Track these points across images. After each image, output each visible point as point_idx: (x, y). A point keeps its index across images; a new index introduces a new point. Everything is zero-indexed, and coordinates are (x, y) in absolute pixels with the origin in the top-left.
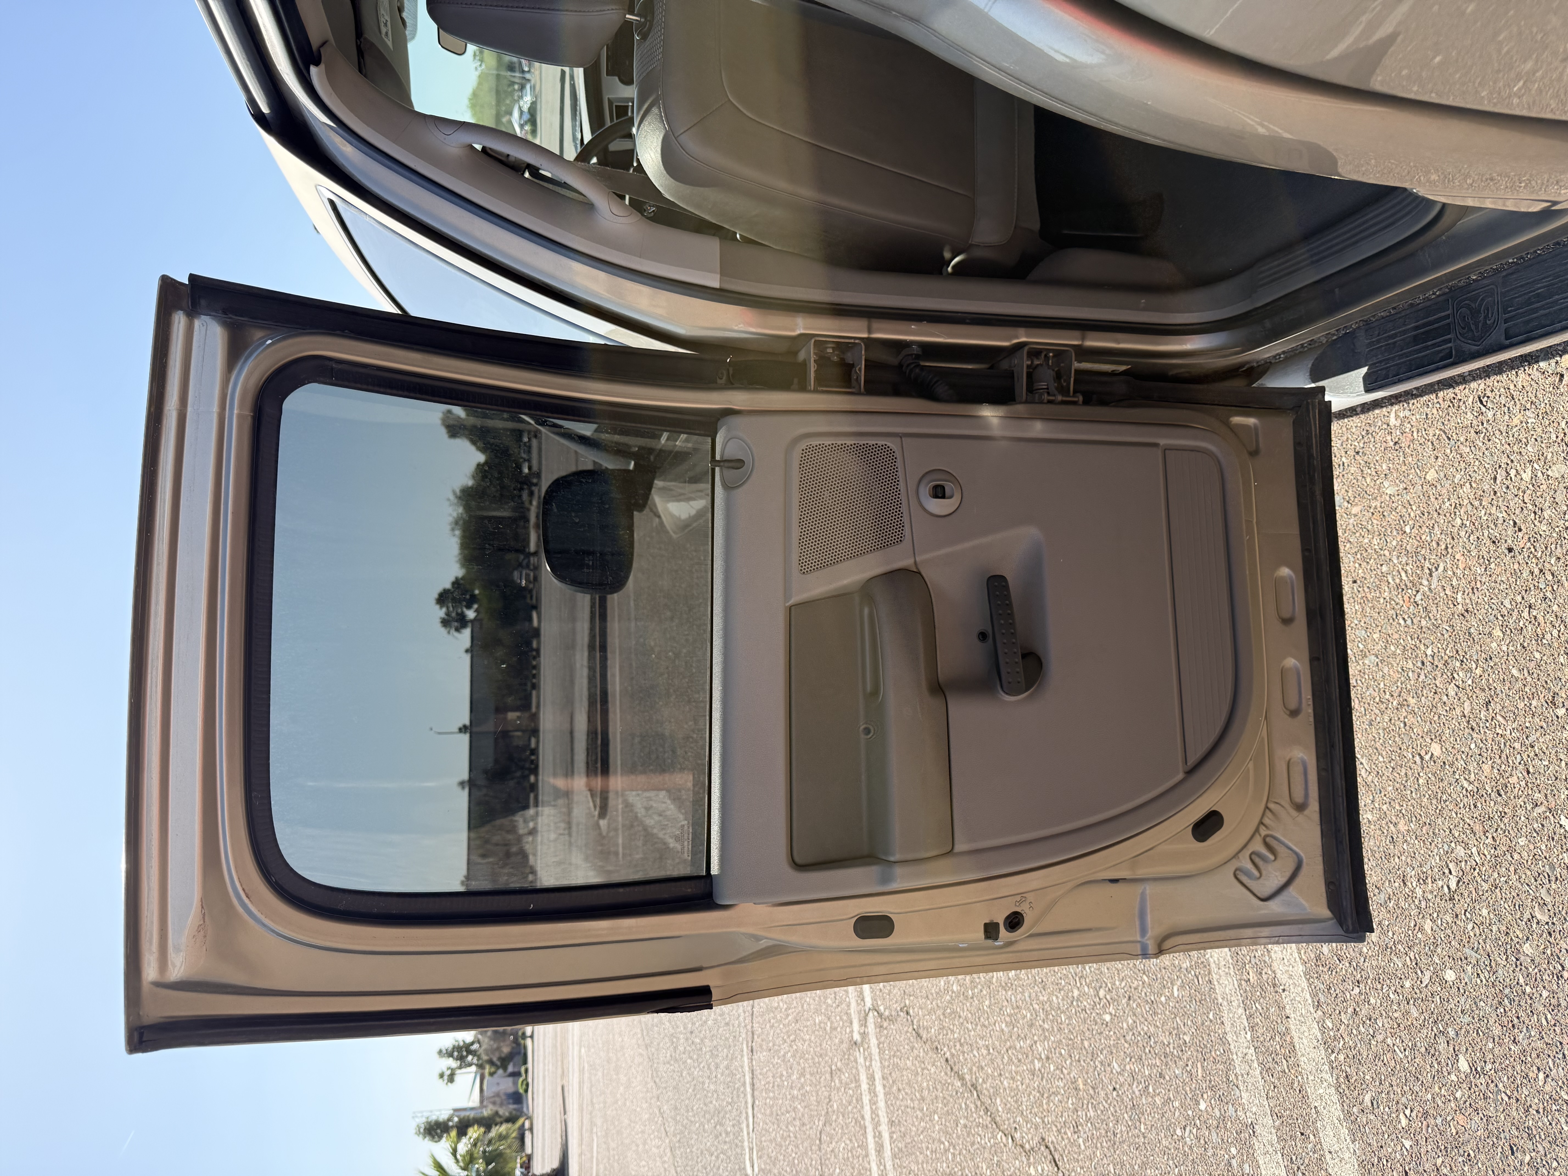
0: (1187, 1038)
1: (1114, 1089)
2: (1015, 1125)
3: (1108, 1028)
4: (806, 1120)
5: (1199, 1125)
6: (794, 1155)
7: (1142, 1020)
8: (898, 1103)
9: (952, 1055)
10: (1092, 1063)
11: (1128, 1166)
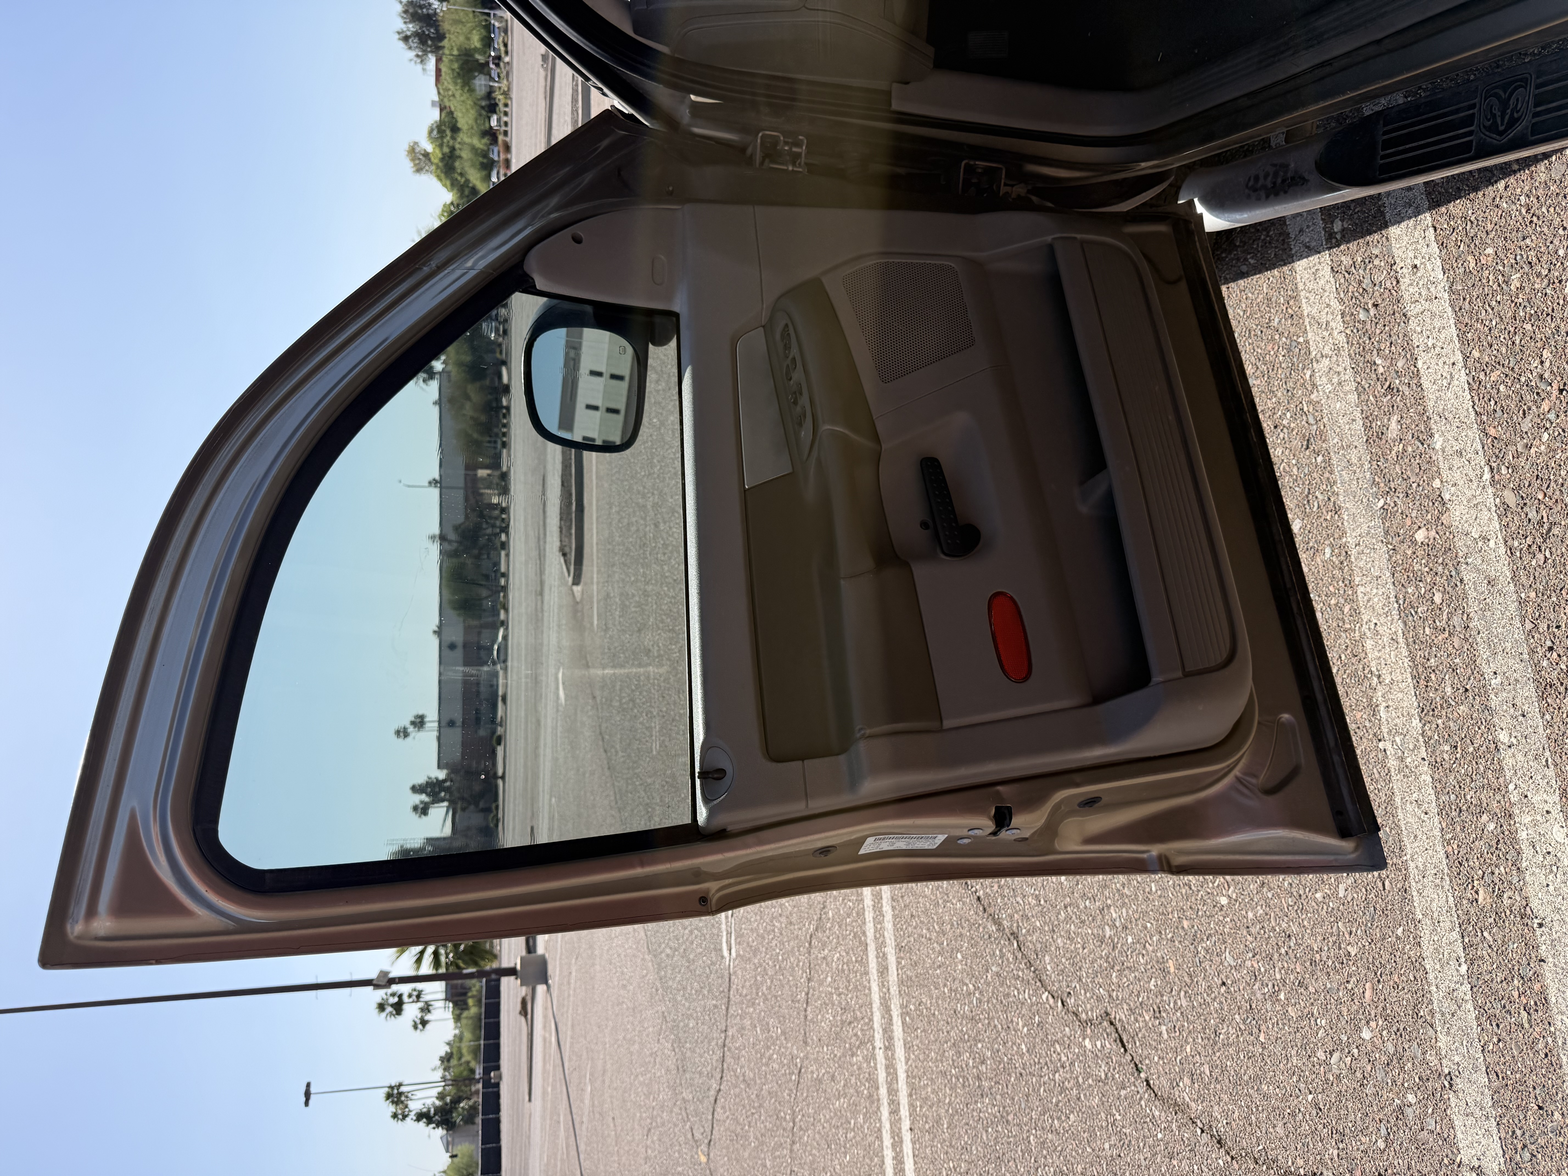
0: (1353, 951)
1: (1224, 984)
2: (1068, 990)
3: (1223, 913)
4: (794, 919)
5: (1356, 1055)
6: (778, 951)
7: (1280, 914)
8: (910, 929)
9: (987, 895)
10: (1192, 947)
11: (1232, 1073)
